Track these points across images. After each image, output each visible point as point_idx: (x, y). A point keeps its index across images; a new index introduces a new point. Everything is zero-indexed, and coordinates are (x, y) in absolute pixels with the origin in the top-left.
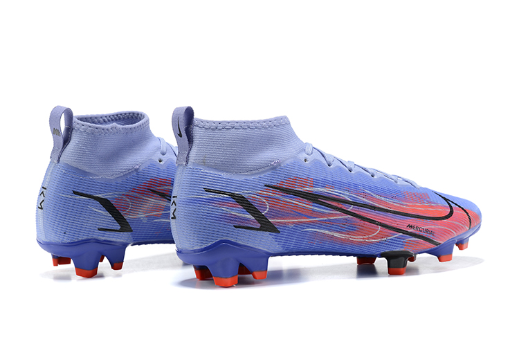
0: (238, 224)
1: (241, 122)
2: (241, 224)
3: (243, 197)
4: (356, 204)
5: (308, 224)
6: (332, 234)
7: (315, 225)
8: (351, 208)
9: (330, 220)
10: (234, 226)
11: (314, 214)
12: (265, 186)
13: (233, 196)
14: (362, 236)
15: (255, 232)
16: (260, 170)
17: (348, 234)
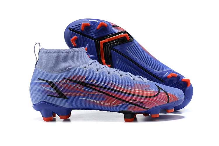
0: (49, 94)
1: (56, 50)
2: (50, 94)
3: (52, 83)
4: (105, 88)
5: (82, 96)
6: (94, 101)
7: (85, 96)
8: (102, 90)
9: (92, 95)
10: (47, 95)
11: (85, 91)
12: (63, 78)
13: (48, 82)
14: (108, 103)
15: (56, 98)
16: (62, 71)
17: (101, 102)
